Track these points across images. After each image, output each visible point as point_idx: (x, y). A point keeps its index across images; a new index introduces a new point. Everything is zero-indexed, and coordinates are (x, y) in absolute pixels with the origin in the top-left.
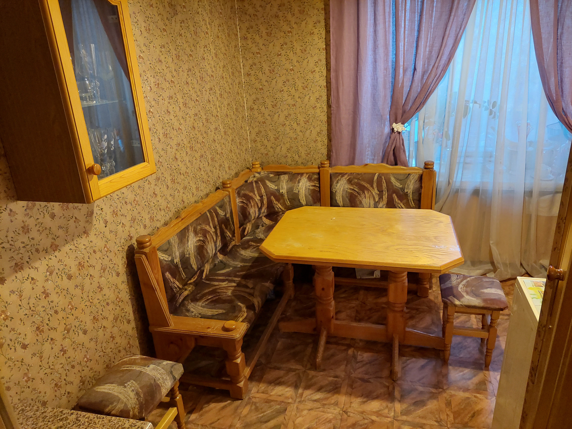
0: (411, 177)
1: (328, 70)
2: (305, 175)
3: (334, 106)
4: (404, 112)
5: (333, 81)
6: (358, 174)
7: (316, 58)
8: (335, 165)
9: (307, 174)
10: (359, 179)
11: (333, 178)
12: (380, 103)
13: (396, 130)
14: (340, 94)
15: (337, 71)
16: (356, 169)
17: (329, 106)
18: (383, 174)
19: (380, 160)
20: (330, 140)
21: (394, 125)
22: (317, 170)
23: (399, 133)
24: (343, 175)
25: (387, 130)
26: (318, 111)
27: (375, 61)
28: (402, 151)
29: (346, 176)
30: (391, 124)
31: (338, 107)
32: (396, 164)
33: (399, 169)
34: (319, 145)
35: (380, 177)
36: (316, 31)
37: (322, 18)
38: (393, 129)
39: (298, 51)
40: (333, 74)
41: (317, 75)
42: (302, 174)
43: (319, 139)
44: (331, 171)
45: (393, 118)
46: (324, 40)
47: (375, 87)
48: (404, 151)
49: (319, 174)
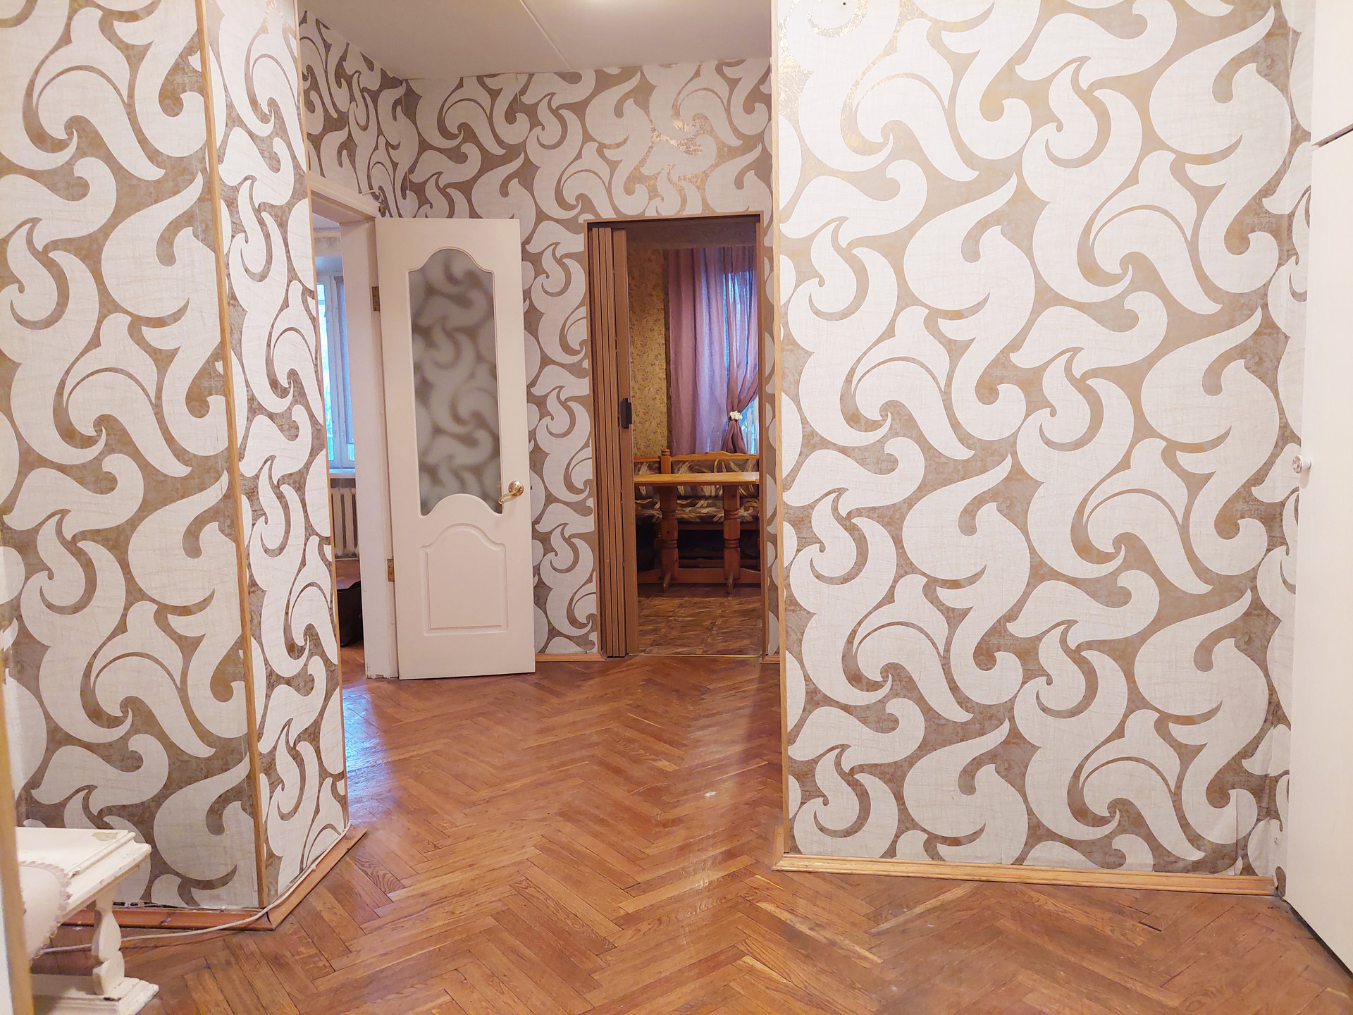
0: (750, 462)
1: (668, 363)
2: (645, 463)
3: (673, 396)
4: (740, 401)
5: (673, 371)
6: (699, 461)
7: (656, 352)
8: (675, 455)
9: (647, 462)
10: (699, 466)
11: (674, 466)
12: (718, 393)
13: (733, 418)
14: (680, 385)
15: (676, 364)
16: (696, 457)
17: (669, 397)
18: (723, 460)
19: (720, 449)
20: (670, 431)
21: (731, 413)
22: (659, 460)
23: (736, 421)
24: (684, 462)
25: (725, 419)
26: (658, 402)
27: (711, 355)
28: (740, 438)
29: (687, 463)
30: (728, 414)
31: (678, 396)
32: (736, 452)
33: (739, 456)
34: (659, 437)
35: (719, 463)
36: (656, 328)
37: (662, 317)
38: (730, 417)
39: (639, 346)
40: (672, 366)
41: (657, 368)
42: (643, 463)
43: (659, 430)
44: (671, 459)
45: (730, 407)
46: (663, 336)
47: (712, 377)
48: (742, 439)
49: (660, 462)
